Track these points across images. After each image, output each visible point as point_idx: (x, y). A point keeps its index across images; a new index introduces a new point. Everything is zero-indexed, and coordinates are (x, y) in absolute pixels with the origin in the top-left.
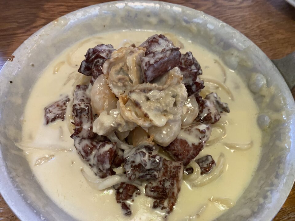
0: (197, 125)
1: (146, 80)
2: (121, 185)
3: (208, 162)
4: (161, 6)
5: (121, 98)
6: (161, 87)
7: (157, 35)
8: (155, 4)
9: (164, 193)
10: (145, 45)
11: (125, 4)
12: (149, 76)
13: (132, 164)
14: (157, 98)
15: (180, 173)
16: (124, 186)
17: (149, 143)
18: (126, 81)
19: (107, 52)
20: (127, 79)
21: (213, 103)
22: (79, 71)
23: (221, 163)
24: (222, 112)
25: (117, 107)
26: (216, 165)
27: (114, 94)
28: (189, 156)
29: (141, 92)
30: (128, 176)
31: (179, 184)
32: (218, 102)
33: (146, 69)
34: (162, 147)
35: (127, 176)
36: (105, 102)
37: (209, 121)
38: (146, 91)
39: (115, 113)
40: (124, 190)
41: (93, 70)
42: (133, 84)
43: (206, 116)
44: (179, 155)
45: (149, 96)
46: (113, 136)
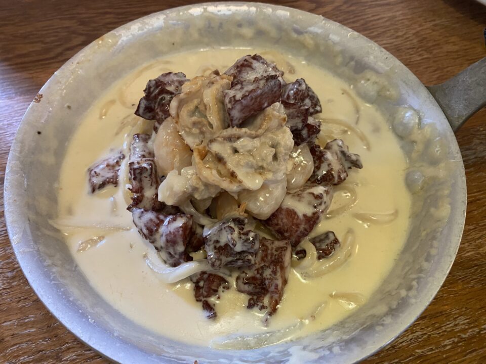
0: (311, 187)
1: (232, 123)
2: (200, 275)
3: (328, 242)
4: (259, 10)
5: (197, 151)
6: (253, 132)
7: (250, 55)
8: (249, 6)
9: (263, 285)
10: (232, 71)
11: (204, 8)
12: (235, 118)
13: (215, 244)
14: (248, 148)
15: (286, 257)
16: (205, 276)
17: (240, 215)
18: (204, 125)
19: (177, 84)
20: (205, 123)
21: (337, 154)
22: (137, 113)
23: (348, 242)
24: (350, 168)
25: (193, 164)
26: (340, 245)
27: (187, 145)
28: (298, 232)
29: (225, 141)
30: (210, 262)
31: (285, 273)
32: (343, 153)
33: (231, 107)
34: (261, 221)
35: (208, 262)
36: (174, 157)
37: (329, 182)
38: (232, 139)
39: (189, 172)
40: (206, 283)
41: (157, 111)
42: (214, 130)
43: (325, 174)
44: (284, 230)
45: (237, 147)
46: (188, 206)
